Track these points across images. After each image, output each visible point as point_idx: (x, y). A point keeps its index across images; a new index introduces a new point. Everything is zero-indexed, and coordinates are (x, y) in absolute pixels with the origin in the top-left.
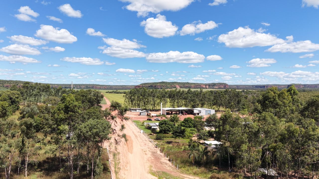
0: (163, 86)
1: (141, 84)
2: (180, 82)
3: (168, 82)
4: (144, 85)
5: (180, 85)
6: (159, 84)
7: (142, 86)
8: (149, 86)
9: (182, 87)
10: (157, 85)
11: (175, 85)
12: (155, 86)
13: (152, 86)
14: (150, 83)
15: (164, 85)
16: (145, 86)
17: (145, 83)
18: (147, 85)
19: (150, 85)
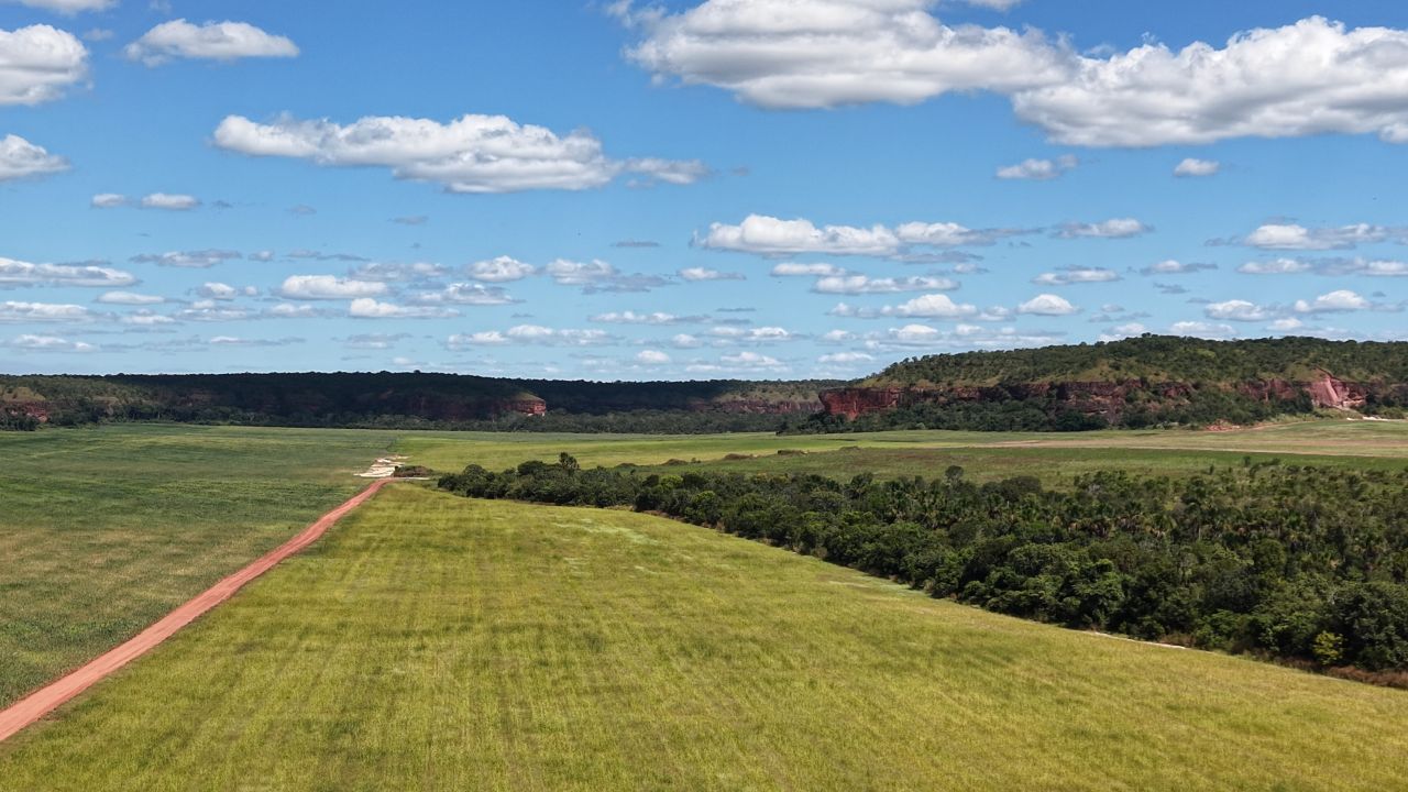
0: (1158, 392)
1: (888, 372)
2: (1351, 343)
3: (1212, 344)
4: (924, 385)
5: (1358, 374)
6: (1100, 372)
7: (907, 390)
8: (988, 395)
9: (1381, 393)
10: (1084, 377)
11: (1302, 374)
12: (1062, 391)
13: (1018, 392)
14: (998, 357)
15: (1163, 378)
16: (942, 387)
17: (943, 360)
18: (959, 384)
19: (992, 382)
